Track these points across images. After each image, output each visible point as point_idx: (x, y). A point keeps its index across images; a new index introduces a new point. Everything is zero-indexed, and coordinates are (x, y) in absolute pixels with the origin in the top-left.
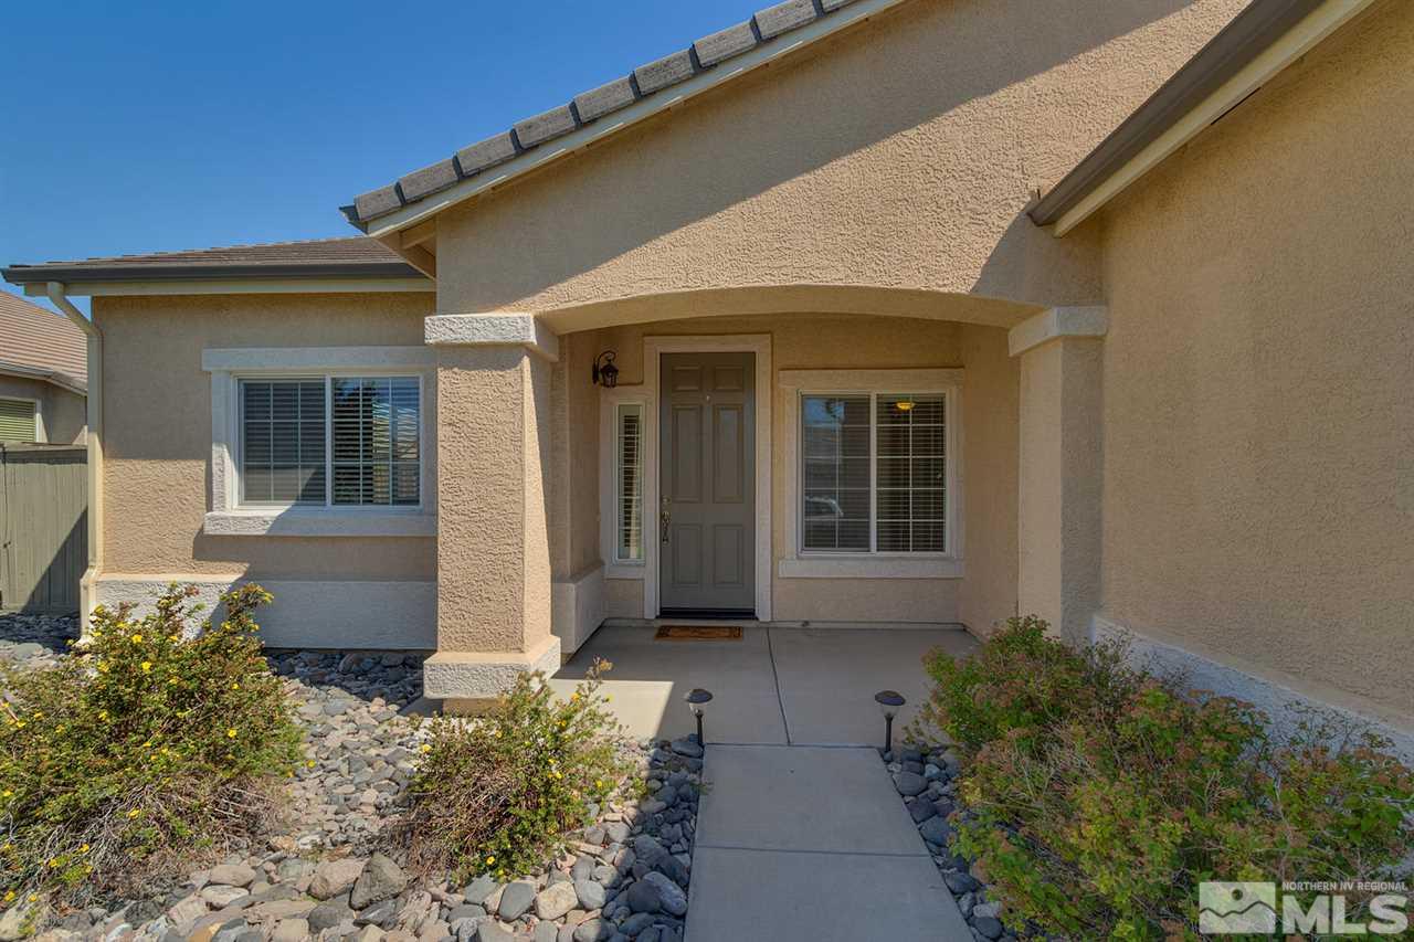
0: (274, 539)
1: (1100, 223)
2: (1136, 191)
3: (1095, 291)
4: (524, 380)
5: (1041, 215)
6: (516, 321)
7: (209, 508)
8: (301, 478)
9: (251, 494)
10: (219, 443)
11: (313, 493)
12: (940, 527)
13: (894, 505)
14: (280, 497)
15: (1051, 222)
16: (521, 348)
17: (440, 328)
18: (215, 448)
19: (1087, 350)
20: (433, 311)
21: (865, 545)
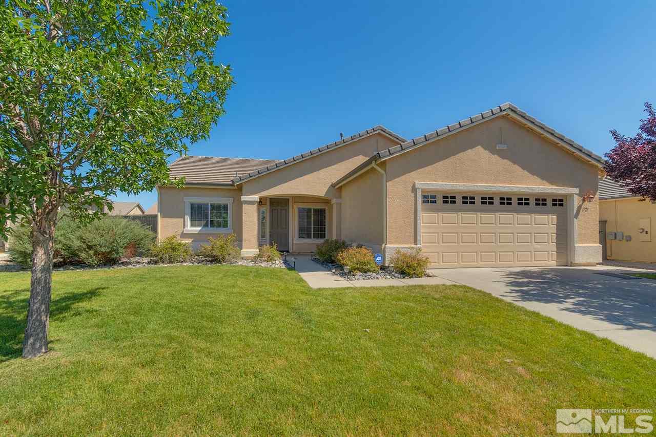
0: (199, 234)
1: (341, 188)
2: (344, 185)
3: (340, 197)
4: (256, 206)
5: (333, 186)
6: (256, 197)
7: (184, 228)
8: (204, 222)
9: (192, 225)
10: (187, 215)
11: (206, 225)
12: (325, 234)
13: (316, 230)
14: (198, 226)
15: (334, 187)
16: (255, 202)
17: (244, 198)
18: (186, 216)
19: (339, 205)
20: (242, 195)
21: (311, 237)
